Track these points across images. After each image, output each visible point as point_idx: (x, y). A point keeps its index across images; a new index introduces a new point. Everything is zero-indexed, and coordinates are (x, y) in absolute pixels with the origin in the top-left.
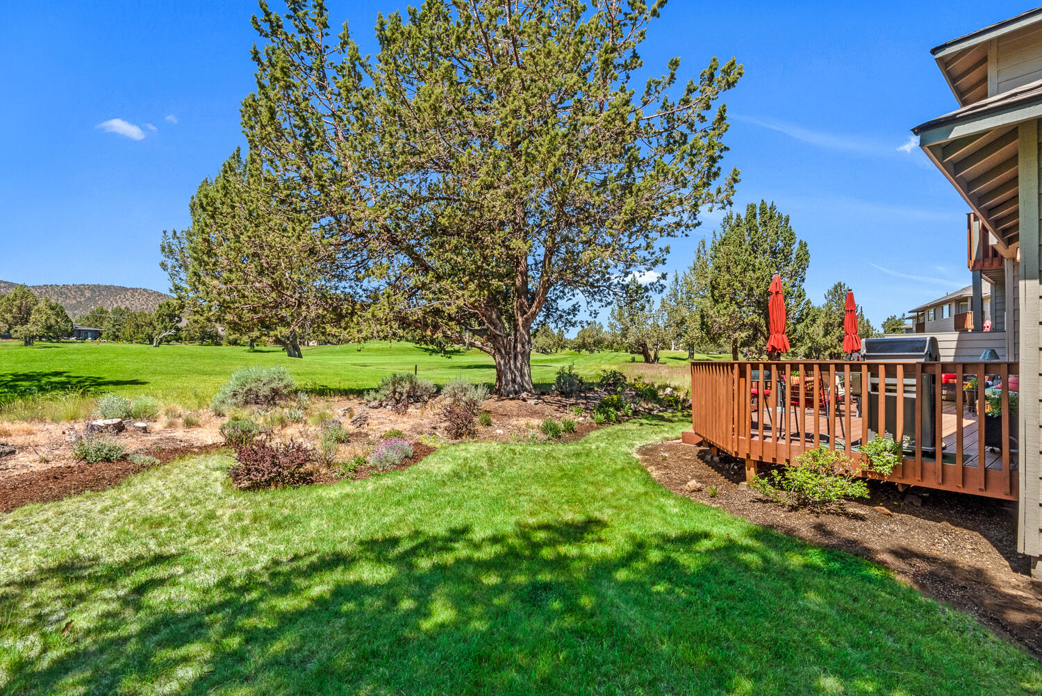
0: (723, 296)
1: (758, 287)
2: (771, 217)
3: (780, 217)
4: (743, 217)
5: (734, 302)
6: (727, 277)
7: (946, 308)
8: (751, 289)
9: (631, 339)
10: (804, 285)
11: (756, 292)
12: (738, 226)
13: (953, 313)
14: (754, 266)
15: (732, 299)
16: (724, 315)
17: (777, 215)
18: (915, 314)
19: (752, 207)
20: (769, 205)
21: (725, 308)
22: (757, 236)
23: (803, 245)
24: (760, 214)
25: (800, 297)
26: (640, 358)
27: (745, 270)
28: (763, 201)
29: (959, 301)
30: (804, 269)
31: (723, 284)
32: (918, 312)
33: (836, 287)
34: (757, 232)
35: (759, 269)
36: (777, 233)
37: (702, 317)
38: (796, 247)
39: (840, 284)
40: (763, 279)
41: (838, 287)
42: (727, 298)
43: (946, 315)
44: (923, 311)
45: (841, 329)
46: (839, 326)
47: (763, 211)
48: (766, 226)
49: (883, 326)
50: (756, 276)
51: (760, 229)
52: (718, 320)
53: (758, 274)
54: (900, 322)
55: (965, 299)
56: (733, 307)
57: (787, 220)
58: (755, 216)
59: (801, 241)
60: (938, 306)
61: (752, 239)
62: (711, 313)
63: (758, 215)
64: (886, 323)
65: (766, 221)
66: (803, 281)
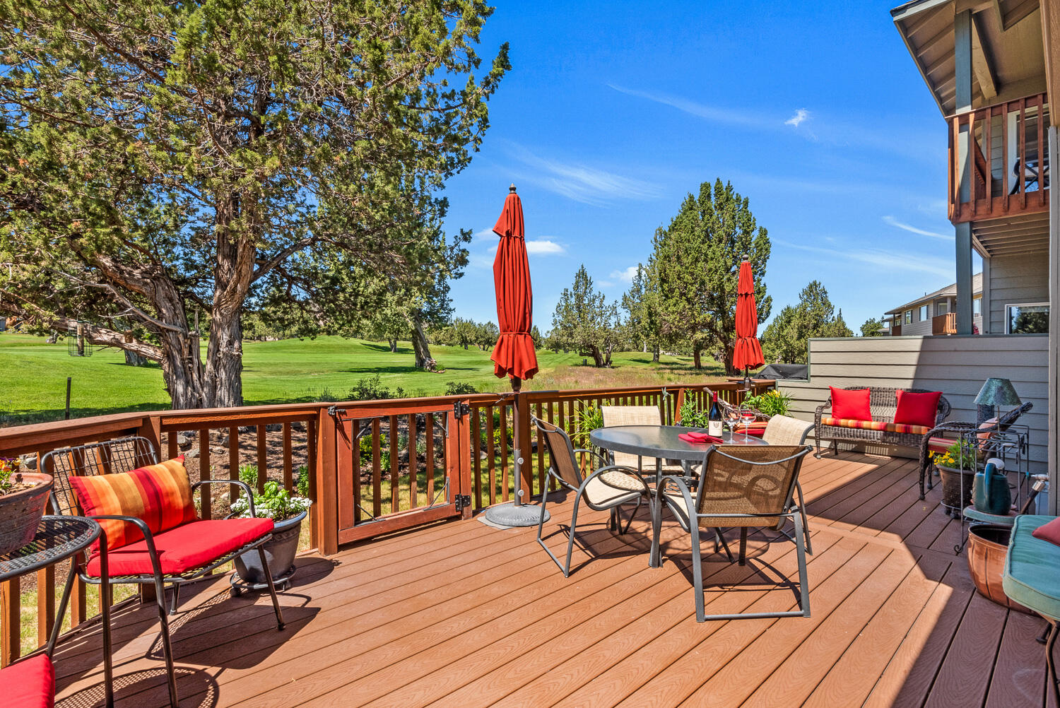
0: (672, 291)
1: (710, 280)
2: (728, 199)
3: (738, 200)
4: (696, 198)
5: (684, 298)
6: (678, 268)
7: (924, 309)
8: (703, 283)
9: (578, 339)
10: (764, 280)
11: (709, 286)
12: (691, 209)
13: (931, 315)
14: (706, 255)
15: (682, 294)
16: (673, 313)
17: (734, 197)
18: (892, 316)
19: (706, 186)
20: (725, 185)
21: (675, 305)
22: (711, 221)
23: (764, 232)
24: (715, 195)
25: (759, 293)
26: (591, 360)
27: (697, 260)
28: (718, 180)
29: (938, 300)
30: (764, 261)
31: (672, 276)
32: (894, 314)
33: (811, 286)
34: (711, 216)
35: (712, 259)
36: (733, 218)
37: (650, 315)
38: (755, 235)
39: (815, 282)
40: (716, 271)
41: (814, 286)
42: (677, 293)
43: (924, 318)
44: (899, 313)
45: (815, 331)
46: (814, 329)
47: (718, 191)
48: (722, 209)
49: (862, 329)
50: (708, 267)
51: (716, 213)
52: (666, 318)
53: (711, 265)
54: (879, 325)
55: (944, 299)
56: (683, 304)
57: (746, 203)
58: (709, 196)
59: (761, 228)
60: (915, 307)
61: (706, 224)
62: (659, 310)
63: (712, 196)
64: (864, 326)
65: (722, 204)
66: (763, 274)
